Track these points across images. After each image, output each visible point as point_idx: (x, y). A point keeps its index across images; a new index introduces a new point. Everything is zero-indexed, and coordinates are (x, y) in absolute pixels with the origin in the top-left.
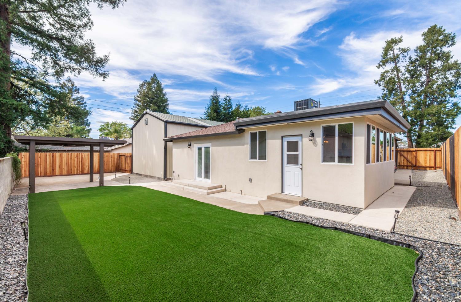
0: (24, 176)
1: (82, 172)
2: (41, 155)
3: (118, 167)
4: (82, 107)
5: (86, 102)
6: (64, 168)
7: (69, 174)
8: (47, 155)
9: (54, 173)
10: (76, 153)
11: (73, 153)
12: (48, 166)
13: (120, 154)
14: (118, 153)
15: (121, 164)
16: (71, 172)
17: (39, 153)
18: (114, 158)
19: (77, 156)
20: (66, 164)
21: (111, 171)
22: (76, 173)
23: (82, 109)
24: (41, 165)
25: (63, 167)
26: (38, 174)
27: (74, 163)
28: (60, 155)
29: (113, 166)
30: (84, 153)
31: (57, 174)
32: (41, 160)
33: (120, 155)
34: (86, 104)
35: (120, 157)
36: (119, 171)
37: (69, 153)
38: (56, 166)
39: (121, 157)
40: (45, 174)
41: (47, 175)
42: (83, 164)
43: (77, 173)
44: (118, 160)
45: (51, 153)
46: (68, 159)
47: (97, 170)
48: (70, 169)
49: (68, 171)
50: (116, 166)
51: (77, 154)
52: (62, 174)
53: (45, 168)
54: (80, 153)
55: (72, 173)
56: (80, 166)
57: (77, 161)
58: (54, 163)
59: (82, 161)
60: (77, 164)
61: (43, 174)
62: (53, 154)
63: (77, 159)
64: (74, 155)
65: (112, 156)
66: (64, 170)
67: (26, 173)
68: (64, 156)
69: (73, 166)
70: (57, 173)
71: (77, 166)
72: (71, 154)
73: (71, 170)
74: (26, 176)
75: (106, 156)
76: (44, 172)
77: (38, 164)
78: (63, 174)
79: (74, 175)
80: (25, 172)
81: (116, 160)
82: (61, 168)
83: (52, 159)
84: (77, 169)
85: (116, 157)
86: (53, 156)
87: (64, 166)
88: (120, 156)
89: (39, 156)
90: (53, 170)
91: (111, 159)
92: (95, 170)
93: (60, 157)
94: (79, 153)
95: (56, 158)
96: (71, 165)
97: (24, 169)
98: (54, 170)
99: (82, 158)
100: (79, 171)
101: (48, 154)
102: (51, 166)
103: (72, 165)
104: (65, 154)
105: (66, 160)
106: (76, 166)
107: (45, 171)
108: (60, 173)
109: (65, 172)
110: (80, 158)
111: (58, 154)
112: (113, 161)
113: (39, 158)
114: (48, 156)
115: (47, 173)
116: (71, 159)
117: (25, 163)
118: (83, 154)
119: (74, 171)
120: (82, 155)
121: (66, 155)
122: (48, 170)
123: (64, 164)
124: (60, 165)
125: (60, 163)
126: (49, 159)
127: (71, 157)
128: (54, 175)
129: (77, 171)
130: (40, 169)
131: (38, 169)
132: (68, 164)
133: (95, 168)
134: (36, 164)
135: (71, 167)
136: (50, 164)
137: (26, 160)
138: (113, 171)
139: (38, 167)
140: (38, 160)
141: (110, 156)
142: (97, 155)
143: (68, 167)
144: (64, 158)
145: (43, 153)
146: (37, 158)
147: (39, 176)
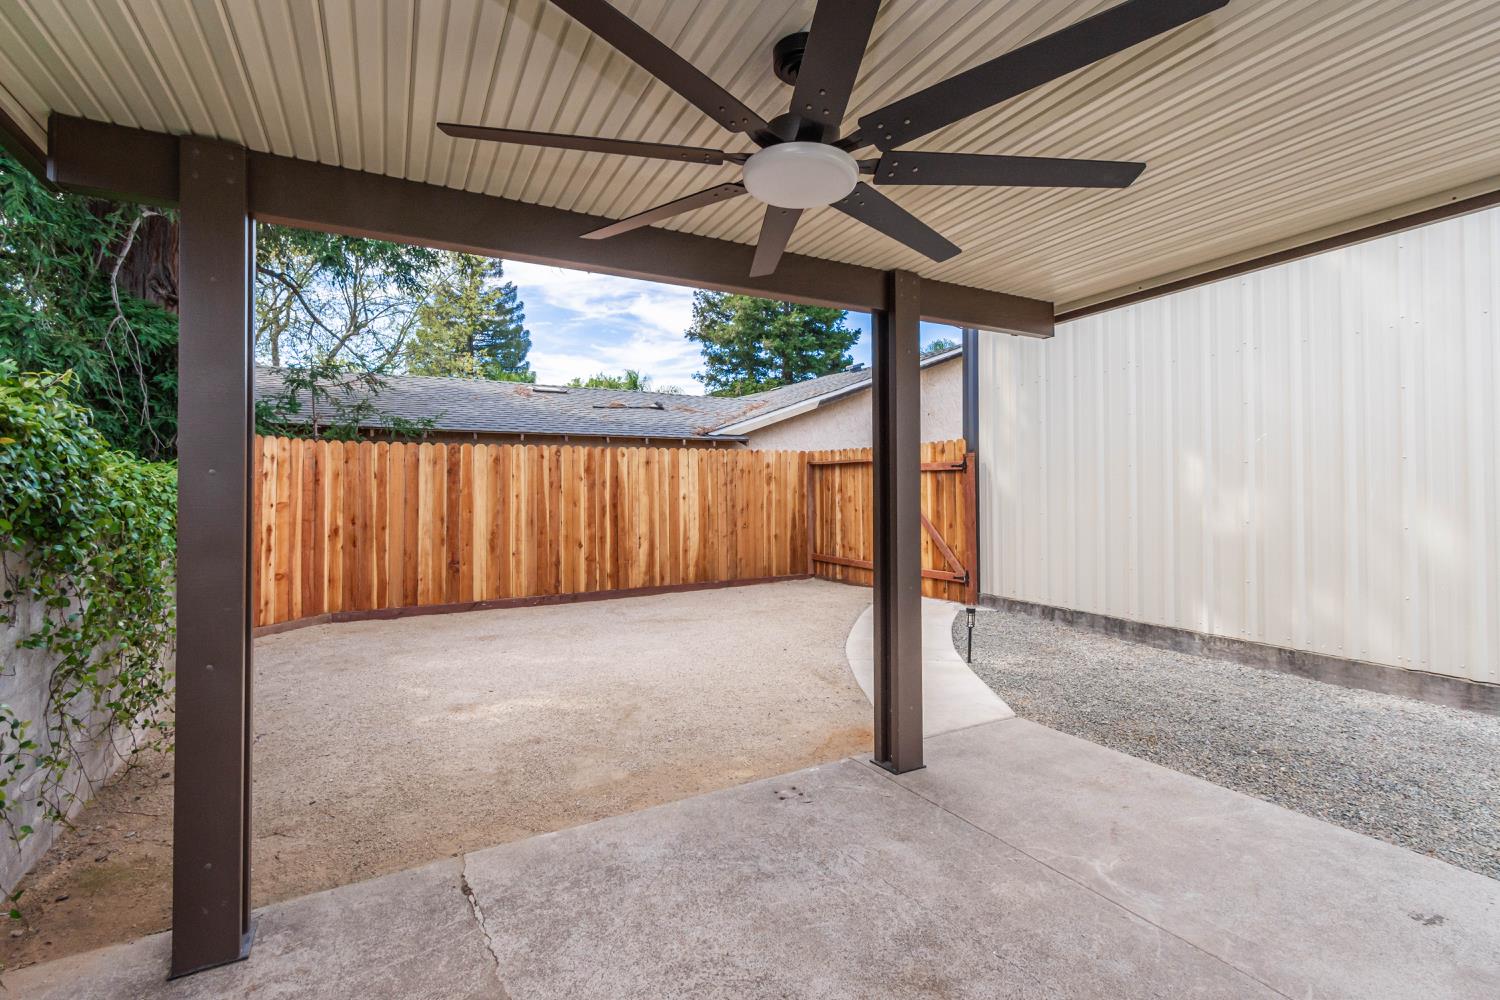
0: (278, 620)
1: (615, 576)
2: (382, 456)
3: (804, 546)
6: (517, 554)
7: (548, 593)
8: (418, 461)
9: (463, 584)
10: (582, 451)
11: (566, 450)
12: (425, 543)
13: (811, 455)
14: (802, 454)
16: (558, 581)
17: (375, 449)
18: (782, 484)
19: (588, 470)
20: (531, 522)
21: (770, 568)
22: (582, 588)
24: (384, 528)
25: (512, 548)
26: (369, 597)
27: (573, 520)
28: (497, 460)
29: (776, 536)
30: (624, 450)
31: (477, 598)
32: (381, 495)
33: (813, 466)
35: (811, 479)
36: (811, 571)
37: (547, 450)
38: (469, 543)
39: (821, 479)
40: (406, 597)
41: (420, 603)
42: (620, 525)
43: (588, 585)
44: (802, 496)
45: (444, 448)
46: (541, 492)
47: (697, 564)
48: (550, 559)
49: (540, 568)
50: (793, 539)
51: (590, 456)
52: (508, 595)
53: (410, 556)
55: (563, 590)
56: (602, 539)
57: (591, 506)
58: (463, 514)
59: (614, 506)
60: (590, 524)
61: (394, 599)
62: (453, 453)
63: (591, 487)
64: (573, 462)
65: (773, 469)
66: (518, 563)
67: (290, 593)
68: (518, 467)
69: (567, 537)
70: (480, 590)
71: (592, 539)
72: (558, 451)
73: (557, 564)
74: (290, 612)
75: (742, 471)
76: (405, 581)
77: (365, 526)
78: (514, 593)
79: (575, 598)
80: (284, 583)
81: (791, 499)
82: (498, 551)
83: (450, 490)
84: (590, 559)
85: (792, 475)
86: (453, 471)
87: (518, 540)
88: (813, 469)
89: (374, 466)
90: (453, 565)
91: (770, 492)
92: (687, 567)
93: (497, 472)
94: (598, 450)
95: (469, 482)
96: (556, 531)
97: (279, 565)
98: (463, 569)
99: (616, 481)
100: (602, 570)
101: (425, 450)
102: (443, 540)
103: (563, 532)
104: (520, 454)
105: (530, 502)
106: (583, 535)
107: (410, 574)
108: (497, 590)
109: (520, 582)
110: (604, 483)
111: (480, 456)
112: (779, 502)
113: (374, 483)
114: (425, 469)
115: (420, 588)
116: (555, 486)
117: (286, 514)
118: (619, 458)
119: (574, 570)
120: (615, 465)
121: (530, 460)
122: (427, 565)
123: (518, 527)
124: (493, 533)
125: (496, 515)
126: (430, 486)
127: (555, 479)
128: (463, 599)
129: (590, 572)
130: (381, 558)
131: (366, 557)
132: (541, 526)
133: (686, 551)
134: (354, 524)
135: (555, 542)
136: (439, 523)
137: (290, 496)
138: (779, 572)
139: (364, 542)
140: (366, 498)
141: (765, 472)
142: (694, 462)
143: (539, 546)
144: (518, 479)
145: (398, 446)
146: (364, 482)
147: (375, 607)
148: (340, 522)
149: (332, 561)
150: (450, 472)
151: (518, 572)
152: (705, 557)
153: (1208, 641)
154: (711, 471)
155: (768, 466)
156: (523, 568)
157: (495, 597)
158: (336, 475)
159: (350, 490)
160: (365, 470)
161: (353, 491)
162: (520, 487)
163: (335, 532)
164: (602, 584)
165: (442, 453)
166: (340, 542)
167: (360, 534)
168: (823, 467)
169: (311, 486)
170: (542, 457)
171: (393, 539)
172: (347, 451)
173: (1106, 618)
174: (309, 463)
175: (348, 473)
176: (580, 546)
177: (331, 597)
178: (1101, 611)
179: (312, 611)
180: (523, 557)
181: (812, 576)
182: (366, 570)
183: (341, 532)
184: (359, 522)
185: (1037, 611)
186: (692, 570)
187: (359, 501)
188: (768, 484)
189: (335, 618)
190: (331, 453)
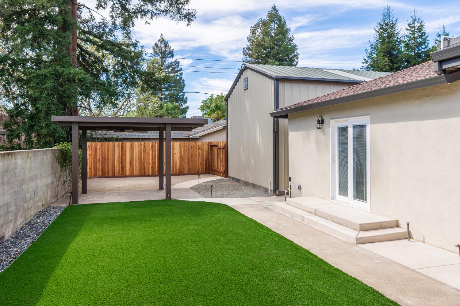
0: (89, 177)
1: (158, 171)
2: (108, 145)
3: (209, 166)
4: (177, 76)
5: (181, 68)
6: (136, 166)
7: (143, 174)
8: (115, 146)
9: (124, 172)
10: (150, 143)
11: (147, 143)
12: (117, 163)
13: (211, 143)
14: (209, 142)
15: (213, 160)
16: (145, 172)
17: (107, 143)
18: (203, 150)
19: (152, 147)
20: (139, 159)
21: (199, 171)
22: (150, 174)
23: (178, 78)
24: (109, 160)
25: (135, 164)
26: (106, 173)
27: (148, 159)
28: (131, 145)
29: (201, 163)
31: (127, 175)
32: (108, 153)
34: (182, 72)
35: (211, 149)
36: (210, 172)
37: (143, 143)
38: (126, 163)
39: (213, 150)
40: (113, 174)
41: (116, 175)
43: (152, 173)
44: (209, 153)
45: (120, 143)
46: (141, 152)
47: (179, 169)
48: (143, 167)
49: (141, 169)
50: (206, 164)
51: (152, 144)
52: (134, 174)
53: (114, 165)
54: (155, 143)
55: (146, 174)
56: (155, 163)
57: (152, 156)
58: (124, 157)
59: (158, 155)
60: (152, 159)
61: (111, 174)
62: (122, 144)
63: (152, 151)
64: (148, 146)
66: (136, 168)
67: (91, 172)
68: (136, 147)
69: (147, 162)
70: (128, 173)
71: (153, 163)
72: (145, 143)
73: (145, 168)
74: (92, 175)
75: (191, 147)
76: (113, 171)
77: (105, 159)
78: (135, 174)
79: (149, 176)
80: (91, 169)
81: (205, 154)
82: (132, 165)
83: (121, 152)
84: (152, 167)
85: (206, 148)
86: (122, 148)
87: (136, 163)
88: (211, 146)
89: (107, 147)
90: (122, 167)
91: (199, 152)
92: (176, 170)
93: (131, 148)
95: (125, 150)
96: (144, 161)
97: (90, 166)
98: (124, 168)
100: (155, 170)
101: (117, 143)
102: (120, 162)
103: (146, 161)
104: (136, 144)
105: (138, 154)
106: (151, 162)
107: (114, 169)
108: (132, 173)
109: (136, 172)
110: (156, 150)
111: (128, 144)
112: (202, 155)
113: (107, 150)
114: (116, 147)
115: (116, 172)
116: (144, 151)
117: (91, 156)
119: (148, 170)
121: (139, 145)
122: (117, 167)
123: (136, 160)
124: (130, 161)
125: (131, 158)
126: (117, 151)
127: (144, 149)
128: (124, 175)
129: (152, 170)
130: (108, 166)
132: (141, 159)
133: (176, 166)
134: (103, 158)
135: (144, 163)
136: (119, 159)
137: (91, 153)
138: (201, 172)
139: (105, 163)
140: (105, 153)
141: (198, 147)
142: (178, 145)
143: (141, 164)
144: (136, 150)
145: (111, 143)
146: (105, 150)
147: (107, 175)
148: (100, 158)
149: (99, 166)
150: (121, 148)
151: (136, 169)
152: (181, 168)
154: (183, 147)
155: (199, 146)
156: (137, 169)
157: (131, 175)
158: (100, 149)
159: (102, 152)
160: (105, 148)
161: (103, 152)
162: (136, 151)
163: (99, 160)
164: (155, 173)
166: (100, 162)
167: (104, 161)
168: (213, 146)
169: (95, 151)
170: (141, 144)
171: (110, 162)
172: (102, 144)
174: (95, 147)
175: (102, 149)
176: (150, 164)
177: (99, 173)
179: (95, 176)
180: (137, 166)
182: (105, 168)
183: (101, 161)
184: (104, 158)
186: (177, 171)
187: (104, 154)
188: (199, 150)
189: (100, 177)
190: (99, 144)
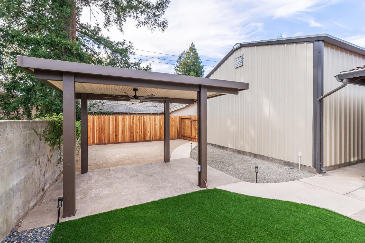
1: (144, 138)
2: (104, 118)
3: (180, 133)
7: (132, 141)
8: (110, 118)
9: (117, 139)
10: (138, 116)
12: (111, 132)
13: (181, 116)
14: (180, 116)
15: (184, 129)
16: (134, 139)
17: (103, 116)
18: (176, 122)
19: (139, 120)
20: (129, 129)
21: (173, 137)
24: (104, 130)
25: (126, 133)
27: (136, 128)
28: (123, 118)
29: (174, 131)
30: (145, 116)
31: (120, 141)
32: (104, 124)
33: (181, 119)
35: (181, 121)
36: (181, 138)
37: (132, 116)
38: (118, 132)
40: (108, 141)
41: (110, 142)
42: (145, 129)
43: (139, 140)
44: (179, 124)
46: (131, 124)
47: (159, 136)
48: (132, 135)
49: (131, 137)
50: (178, 132)
51: (139, 117)
53: (109, 134)
55: (135, 140)
56: (142, 132)
57: (139, 126)
58: (117, 127)
59: (144, 126)
60: (139, 129)
61: (106, 141)
62: (116, 117)
63: (140, 123)
64: (136, 119)
65: (174, 119)
67: (90, 140)
68: (127, 119)
69: (135, 131)
70: (120, 140)
71: (140, 132)
72: (134, 116)
73: (134, 136)
74: (90, 143)
76: (108, 138)
77: (102, 129)
78: (126, 141)
79: (137, 142)
80: (89, 138)
81: (177, 125)
82: (123, 134)
83: (115, 123)
84: (139, 135)
85: (177, 120)
86: (116, 120)
87: (127, 132)
89: (103, 120)
90: (116, 136)
91: (173, 123)
92: (157, 137)
93: (123, 120)
94: (141, 116)
95: (118, 122)
96: (133, 130)
98: (117, 136)
99: (144, 121)
100: (142, 137)
102: (114, 132)
103: (135, 130)
104: (127, 117)
105: (129, 125)
106: (138, 131)
107: (109, 137)
108: (123, 140)
109: (127, 139)
110: (142, 122)
111: (120, 117)
112: (175, 125)
113: (103, 122)
114: (111, 120)
115: (110, 140)
116: (133, 122)
117: (89, 127)
118: (145, 118)
119: (136, 137)
120: (144, 119)
121: (129, 118)
122: (112, 136)
123: (127, 129)
124: (123, 131)
125: (123, 127)
126: (112, 123)
127: (133, 121)
128: (117, 141)
129: (139, 137)
130: (104, 135)
131: (102, 135)
132: (131, 129)
133: (157, 134)
134: (100, 129)
135: (133, 132)
136: (113, 128)
137: (90, 125)
138: (175, 138)
139: (101, 132)
140: (102, 125)
141: (172, 120)
142: (159, 118)
143: (130, 133)
144: (127, 121)
145: (107, 116)
146: (101, 122)
147: (103, 142)
148: (98, 129)
149: (96, 135)
150: (115, 120)
151: (127, 137)
152: (160, 135)
153: (230, 149)
154: (162, 119)
155: (173, 118)
156: (128, 136)
157: (123, 141)
158: (97, 121)
159: (99, 123)
160: (101, 120)
161: (99, 124)
162: (127, 123)
163: (97, 130)
164: (142, 140)
165: (114, 117)
166: (98, 132)
167: (101, 131)
168: (183, 119)
169: (93, 123)
170: (131, 117)
171: (106, 132)
172: (99, 117)
173: (219, 145)
174: (93, 119)
175: (99, 121)
176: (138, 133)
177: (96, 141)
178: (218, 144)
179: (93, 143)
180: (128, 134)
181: (181, 139)
182: (102, 136)
183: (98, 130)
184: (101, 128)
185: (211, 144)
187: (100, 125)
188: (173, 122)
189: (97, 144)
190: (96, 117)
